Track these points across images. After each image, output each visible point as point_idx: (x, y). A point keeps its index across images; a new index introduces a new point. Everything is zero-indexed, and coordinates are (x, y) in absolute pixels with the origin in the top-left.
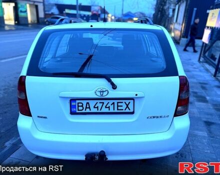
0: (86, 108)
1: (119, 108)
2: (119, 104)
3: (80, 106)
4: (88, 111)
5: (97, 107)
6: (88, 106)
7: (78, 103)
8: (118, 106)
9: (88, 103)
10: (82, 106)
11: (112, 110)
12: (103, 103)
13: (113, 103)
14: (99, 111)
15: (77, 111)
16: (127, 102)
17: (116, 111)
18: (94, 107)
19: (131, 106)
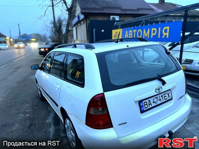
0: (149, 104)
1: (166, 98)
2: (165, 95)
3: (146, 105)
4: (151, 106)
5: (155, 102)
6: (150, 103)
7: (144, 103)
8: (165, 97)
9: (149, 101)
10: (147, 104)
11: (162, 101)
12: (157, 98)
13: (162, 96)
14: (156, 104)
15: (145, 109)
16: (168, 92)
17: (164, 101)
18: (153, 103)
19: (170, 95)
